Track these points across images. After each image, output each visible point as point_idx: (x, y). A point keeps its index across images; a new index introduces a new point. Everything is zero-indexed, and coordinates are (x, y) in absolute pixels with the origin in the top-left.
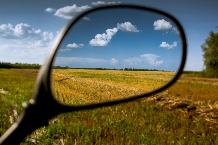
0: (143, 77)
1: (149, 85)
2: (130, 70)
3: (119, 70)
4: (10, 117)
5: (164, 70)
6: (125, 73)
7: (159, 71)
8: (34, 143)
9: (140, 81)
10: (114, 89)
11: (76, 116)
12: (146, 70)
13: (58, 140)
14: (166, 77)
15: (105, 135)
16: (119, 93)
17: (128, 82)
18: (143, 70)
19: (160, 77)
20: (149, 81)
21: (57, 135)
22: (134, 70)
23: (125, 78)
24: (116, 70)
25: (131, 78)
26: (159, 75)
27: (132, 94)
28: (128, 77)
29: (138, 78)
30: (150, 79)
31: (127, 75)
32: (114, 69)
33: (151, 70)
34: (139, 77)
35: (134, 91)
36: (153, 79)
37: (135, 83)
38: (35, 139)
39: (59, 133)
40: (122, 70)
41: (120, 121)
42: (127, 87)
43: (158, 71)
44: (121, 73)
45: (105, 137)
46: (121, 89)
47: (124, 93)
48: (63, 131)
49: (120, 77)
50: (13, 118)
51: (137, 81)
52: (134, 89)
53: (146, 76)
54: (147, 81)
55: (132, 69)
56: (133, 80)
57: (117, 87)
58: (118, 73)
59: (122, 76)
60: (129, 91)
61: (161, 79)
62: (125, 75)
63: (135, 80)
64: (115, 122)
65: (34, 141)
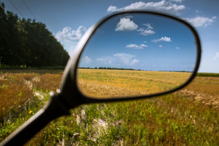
0: (117, 75)
1: (122, 83)
2: (105, 68)
3: (93, 69)
4: (77, 116)
5: (140, 70)
6: (99, 71)
7: (135, 70)
8: (94, 142)
9: (113, 79)
10: (85, 87)
11: (140, 119)
12: (121, 69)
13: (118, 141)
14: (142, 76)
15: (167, 140)
16: (90, 91)
17: (101, 80)
18: (118, 69)
19: (135, 76)
20: (123, 79)
21: (119, 136)
22: (109, 68)
23: (97, 76)
24: (90, 68)
25: (104, 76)
26: (134, 73)
27: (103, 91)
28: (101, 75)
29: (111, 77)
30: (124, 78)
31: (101, 74)
32: (88, 68)
33: (126, 69)
34: (112, 75)
35: (106, 89)
36: (127, 78)
37: (108, 81)
38: (96, 138)
39: (121, 134)
40: (96, 68)
41: (185, 126)
42: (99, 85)
43: (133, 70)
44: (95, 72)
45: (166, 141)
46: (92, 87)
47: (95, 91)
48: (125, 133)
49: (93, 76)
50: (80, 118)
51: (110, 79)
52: (106, 86)
53: (120, 75)
54: (120, 79)
55: (107, 68)
56: (107, 78)
57: (88, 85)
58: (92, 71)
59: (96, 74)
60: (101, 89)
61: (136, 77)
62: (99, 74)
63: (108, 78)
64: (179, 128)
65: (95, 140)
